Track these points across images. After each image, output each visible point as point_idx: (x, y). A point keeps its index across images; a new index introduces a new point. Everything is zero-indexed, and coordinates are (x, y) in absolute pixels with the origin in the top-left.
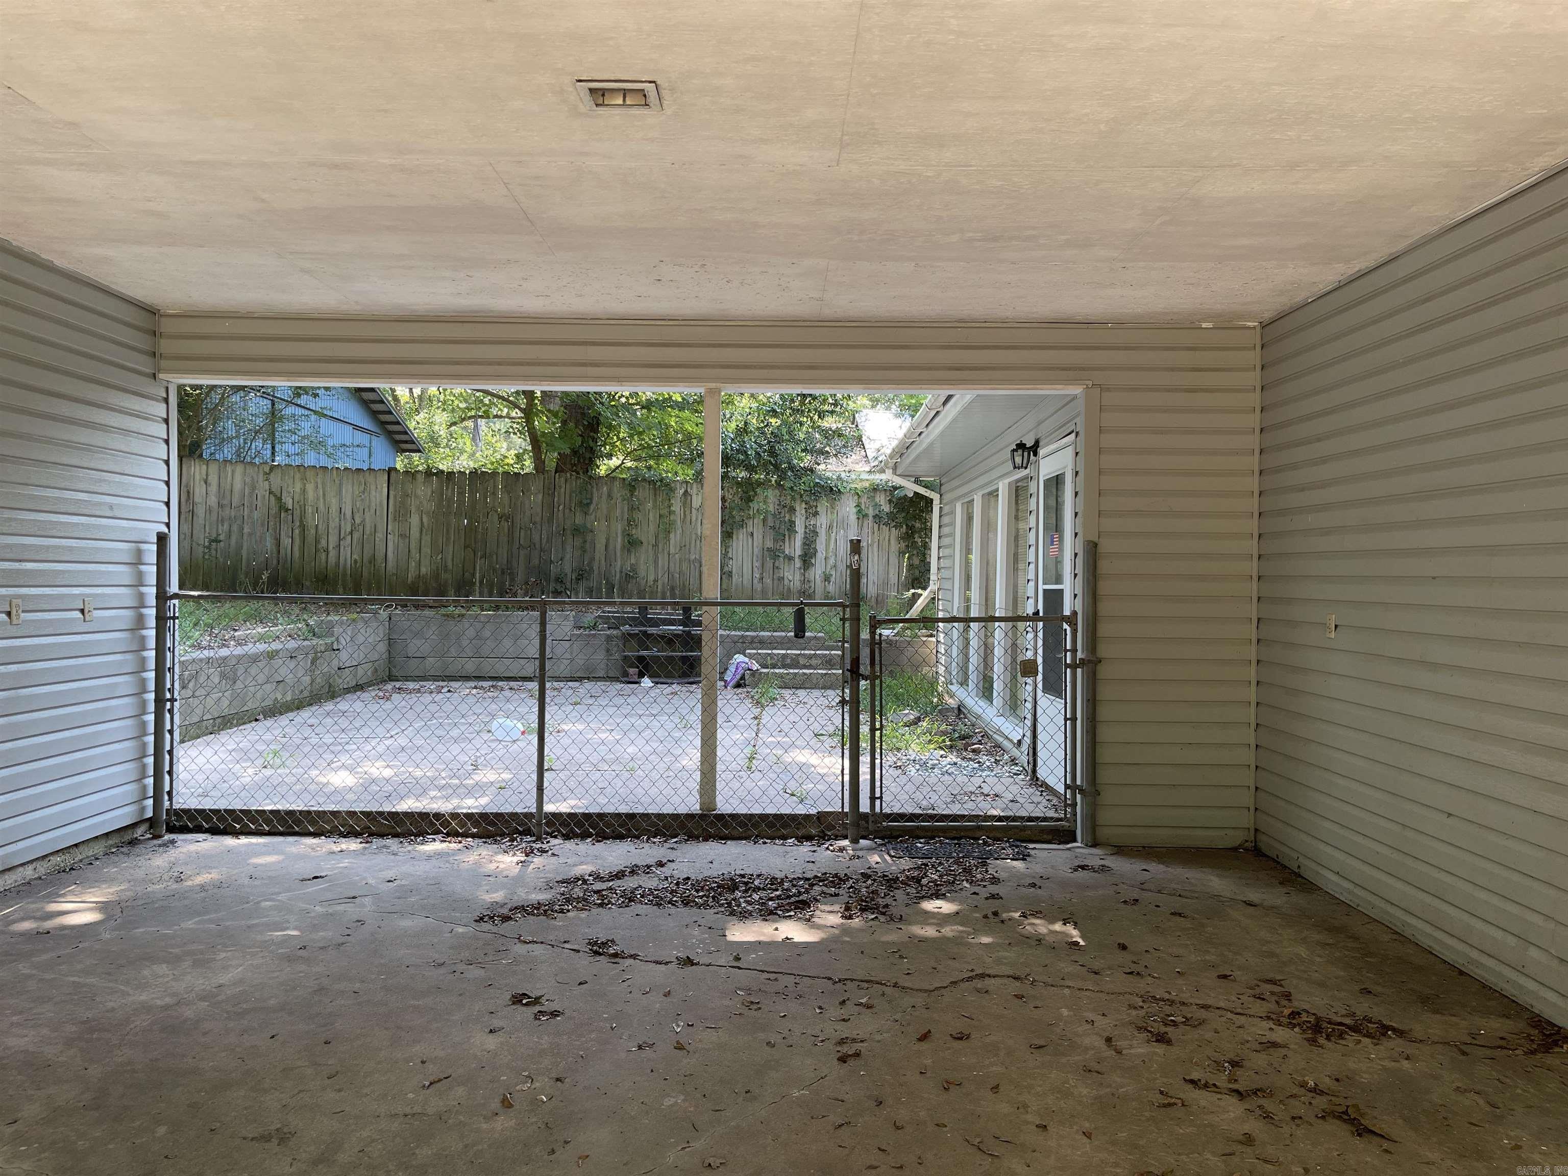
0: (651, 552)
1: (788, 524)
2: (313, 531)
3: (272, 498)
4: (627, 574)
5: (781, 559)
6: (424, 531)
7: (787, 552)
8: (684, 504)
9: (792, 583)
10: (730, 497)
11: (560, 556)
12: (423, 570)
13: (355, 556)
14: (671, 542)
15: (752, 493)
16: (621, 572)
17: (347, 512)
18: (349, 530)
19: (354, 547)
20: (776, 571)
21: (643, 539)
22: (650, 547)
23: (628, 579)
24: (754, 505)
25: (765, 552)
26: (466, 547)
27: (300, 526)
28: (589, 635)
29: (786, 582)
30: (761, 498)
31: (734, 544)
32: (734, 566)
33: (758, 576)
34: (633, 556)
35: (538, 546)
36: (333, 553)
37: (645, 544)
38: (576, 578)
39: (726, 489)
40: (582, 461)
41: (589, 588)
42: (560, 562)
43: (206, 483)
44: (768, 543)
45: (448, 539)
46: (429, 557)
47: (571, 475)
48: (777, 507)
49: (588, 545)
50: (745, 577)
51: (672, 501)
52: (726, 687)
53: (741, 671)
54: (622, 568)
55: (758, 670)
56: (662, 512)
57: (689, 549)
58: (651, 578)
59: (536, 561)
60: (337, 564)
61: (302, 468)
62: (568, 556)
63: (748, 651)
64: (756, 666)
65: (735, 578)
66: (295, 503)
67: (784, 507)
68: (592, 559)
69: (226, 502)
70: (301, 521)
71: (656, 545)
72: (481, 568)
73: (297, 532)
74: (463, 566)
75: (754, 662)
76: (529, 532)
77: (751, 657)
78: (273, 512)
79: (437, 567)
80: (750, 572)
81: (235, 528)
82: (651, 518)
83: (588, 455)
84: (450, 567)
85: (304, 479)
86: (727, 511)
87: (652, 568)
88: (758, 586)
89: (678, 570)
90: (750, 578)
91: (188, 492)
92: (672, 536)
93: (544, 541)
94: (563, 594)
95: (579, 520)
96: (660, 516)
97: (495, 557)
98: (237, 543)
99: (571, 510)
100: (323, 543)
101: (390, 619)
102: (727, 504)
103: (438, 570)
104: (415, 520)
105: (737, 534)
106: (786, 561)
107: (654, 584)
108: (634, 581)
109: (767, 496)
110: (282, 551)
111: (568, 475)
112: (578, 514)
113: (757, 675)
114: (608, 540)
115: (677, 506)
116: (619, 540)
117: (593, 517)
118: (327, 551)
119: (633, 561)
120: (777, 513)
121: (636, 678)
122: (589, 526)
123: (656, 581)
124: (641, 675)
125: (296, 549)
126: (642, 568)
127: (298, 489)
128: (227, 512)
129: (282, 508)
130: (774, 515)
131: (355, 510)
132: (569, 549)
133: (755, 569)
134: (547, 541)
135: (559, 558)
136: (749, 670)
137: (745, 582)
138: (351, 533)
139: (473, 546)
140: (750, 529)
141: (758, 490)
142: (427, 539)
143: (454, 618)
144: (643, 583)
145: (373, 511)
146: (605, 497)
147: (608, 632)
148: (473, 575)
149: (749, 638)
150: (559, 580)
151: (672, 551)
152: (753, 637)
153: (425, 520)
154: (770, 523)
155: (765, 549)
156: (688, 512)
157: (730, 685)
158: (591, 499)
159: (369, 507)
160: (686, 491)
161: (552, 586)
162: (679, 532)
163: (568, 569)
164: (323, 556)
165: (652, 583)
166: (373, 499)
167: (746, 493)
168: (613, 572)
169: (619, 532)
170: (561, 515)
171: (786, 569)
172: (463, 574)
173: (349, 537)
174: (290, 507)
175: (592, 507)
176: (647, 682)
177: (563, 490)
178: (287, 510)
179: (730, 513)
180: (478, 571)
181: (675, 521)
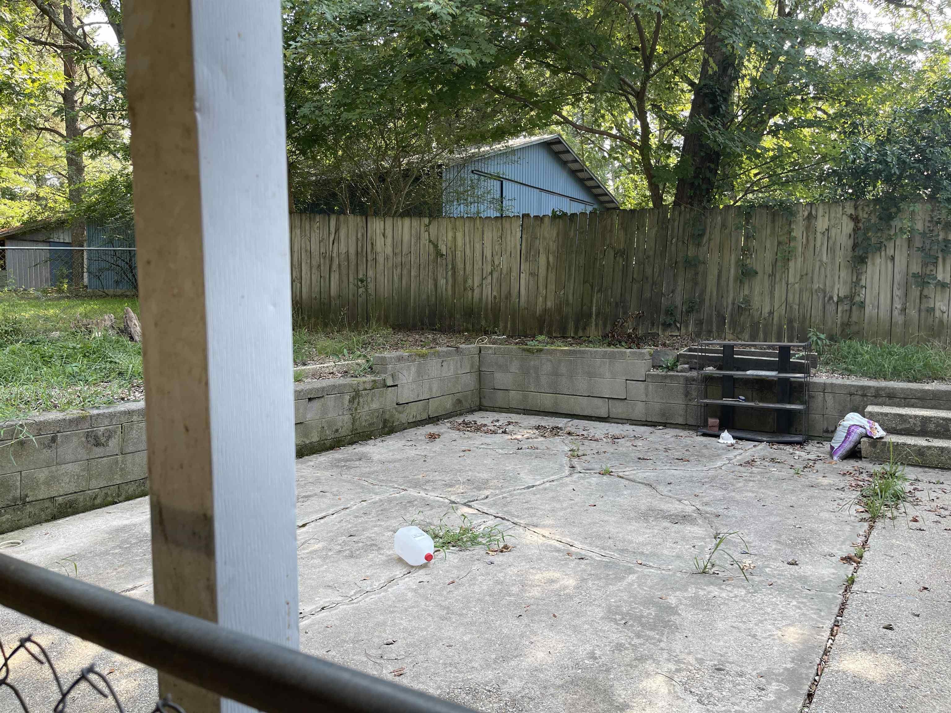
0: (767, 284)
1: (942, 245)
2: (462, 273)
3: (431, 246)
4: (739, 306)
5: (932, 286)
6: (550, 269)
7: (940, 277)
8: (808, 228)
9: (945, 315)
10: (866, 216)
11: (671, 288)
12: (549, 304)
13: (495, 293)
14: (790, 270)
15: (894, 210)
16: (733, 304)
17: (488, 255)
18: (489, 271)
19: (494, 284)
20: (924, 300)
21: (759, 270)
22: (766, 277)
23: (740, 310)
24: (896, 223)
25: (911, 279)
26: (585, 282)
27: (452, 269)
28: (665, 377)
29: (938, 314)
30: (907, 215)
31: (869, 272)
32: (868, 296)
33: (899, 307)
34: (746, 287)
35: (650, 280)
36: (477, 291)
37: (760, 274)
38: (686, 310)
39: (860, 208)
40: (698, 192)
41: (700, 321)
42: (671, 295)
43: (384, 236)
44: (915, 267)
45: (570, 275)
46: (553, 293)
47: (685, 207)
48: (927, 224)
49: (700, 278)
50: (882, 307)
51: (793, 226)
52: (832, 456)
53: (854, 438)
54: (734, 299)
55: (881, 438)
56: (781, 239)
57: (812, 278)
58: (766, 310)
59: (647, 295)
60: (481, 299)
61: (453, 219)
62: (679, 288)
63: (870, 409)
64: (879, 432)
65: (868, 309)
66: (448, 249)
67: (937, 223)
68: (703, 292)
69: (398, 251)
70: (453, 264)
71: (772, 275)
72: (597, 301)
73: (450, 273)
74: (582, 300)
75: (877, 425)
76: (642, 266)
77: (872, 417)
78: (432, 258)
79: (561, 301)
80: (889, 301)
81: (405, 272)
82: (768, 246)
83: (704, 187)
84: (571, 301)
85: (454, 229)
86: (860, 233)
87: (767, 300)
88: (899, 318)
89: (797, 301)
90: (889, 308)
91: (372, 244)
92: (791, 264)
93: (656, 275)
94: (673, 326)
95: (691, 252)
96: (779, 243)
97: (610, 291)
98: (407, 284)
99: (683, 242)
100: (470, 281)
101: (480, 352)
102: (860, 225)
103: (560, 304)
104: (542, 260)
105: (873, 259)
106: (939, 288)
107: (769, 316)
108: (747, 313)
109: (913, 211)
110: (439, 291)
111: (683, 207)
112: (690, 247)
113: (879, 445)
114: (720, 272)
115: (798, 231)
116: (732, 271)
117: (705, 248)
118: (473, 290)
119: (746, 292)
120: (927, 231)
121: (715, 431)
122: (701, 258)
123: (771, 313)
124: (722, 427)
125: (450, 288)
126: (756, 298)
127: (450, 238)
128: (400, 259)
129: (439, 254)
130: (923, 234)
131: (494, 253)
132: (680, 282)
133: (896, 299)
134: (659, 275)
135: (671, 290)
136: (867, 436)
137: (881, 314)
138: (491, 273)
139: (591, 281)
140: (890, 252)
141: (902, 205)
142: (552, 277)
143: (533, 353)
144: (756, 314)
145: (508, 253)
146: (718, 227)
147: (688, 374)
148: (591, 308)
149: (873, 391)
150: (670, 312)
151: (791, 280)
152: (878, 389)
153: (551, 259)
154: (918, 243)
155: (911, 275)
156: (811, 237)
157: (838, 455)
158: (704, 230)
159: (506, 250)
160: (810, 214)
161: (662, 318)
162: (800, 260)
163: (678, 301)
164: (470, 293)
165: (767, 315)
166: (509, 243)
167: (888, 209)
168: (725, 304)
169: (733, 261)
170: (673, 248)
171: (938, 297)
172: (582, 308)
173: (490, 277)
174: (445, 253)
175: (705, 239)
176: (726, 437)
177: (676, 223)
178: (442, 255)
179: (865, 234)
180: (594, 305)
181: (795, 248)
